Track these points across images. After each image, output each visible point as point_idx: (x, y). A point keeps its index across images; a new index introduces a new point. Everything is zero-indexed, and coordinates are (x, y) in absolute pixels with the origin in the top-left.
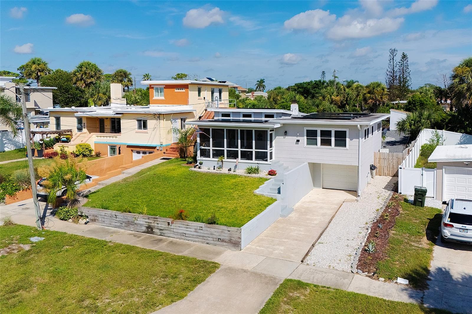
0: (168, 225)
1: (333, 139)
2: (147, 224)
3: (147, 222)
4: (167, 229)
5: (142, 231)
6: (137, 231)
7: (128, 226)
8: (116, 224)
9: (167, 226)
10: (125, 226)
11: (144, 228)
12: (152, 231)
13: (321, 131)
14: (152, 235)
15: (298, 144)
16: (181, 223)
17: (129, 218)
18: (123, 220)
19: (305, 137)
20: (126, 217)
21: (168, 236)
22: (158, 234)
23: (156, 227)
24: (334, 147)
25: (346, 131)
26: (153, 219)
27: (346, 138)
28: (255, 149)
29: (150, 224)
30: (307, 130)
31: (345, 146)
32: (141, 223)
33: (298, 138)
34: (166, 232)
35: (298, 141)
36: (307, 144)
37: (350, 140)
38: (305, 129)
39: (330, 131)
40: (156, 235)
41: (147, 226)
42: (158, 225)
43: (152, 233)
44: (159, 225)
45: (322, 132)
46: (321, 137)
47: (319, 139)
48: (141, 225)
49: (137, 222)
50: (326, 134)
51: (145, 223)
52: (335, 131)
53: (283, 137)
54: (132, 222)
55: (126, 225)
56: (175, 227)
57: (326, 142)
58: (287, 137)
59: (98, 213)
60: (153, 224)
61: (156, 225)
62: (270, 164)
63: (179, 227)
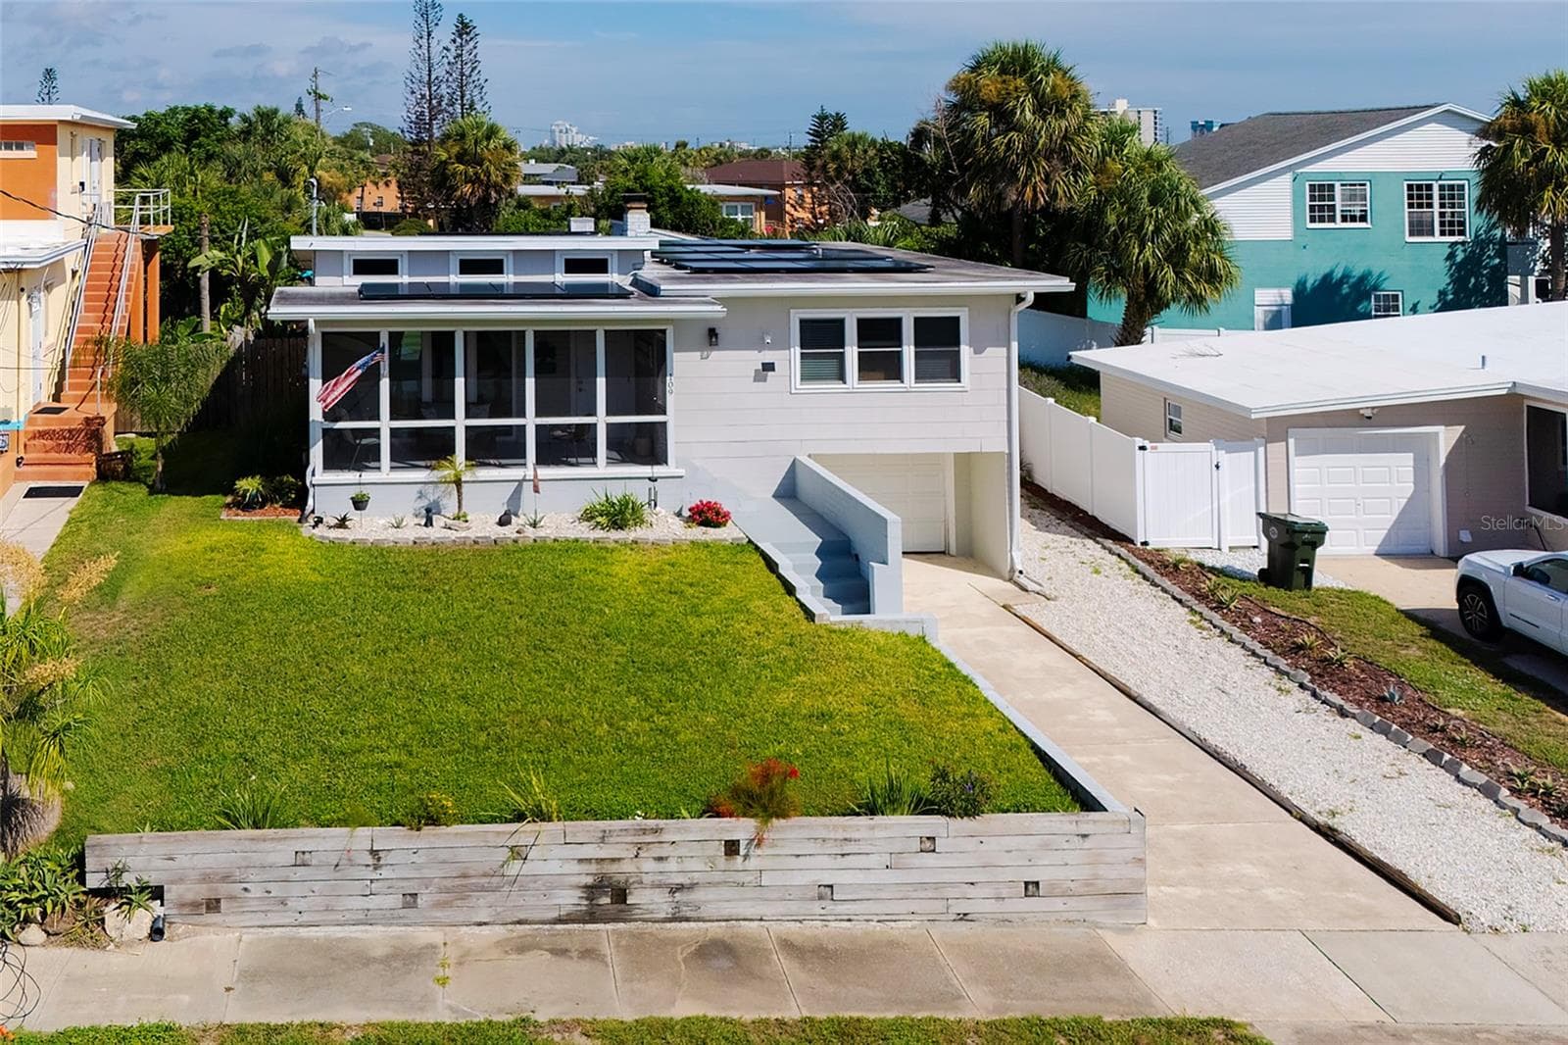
0: (726, 854)
1: (909, 352)
2: (593, 868)
3: (589, 860)
4: (717, 877)
5: (555, 914)
6: (520, 922)
7: (459, 903)
8: (373, 902)
9: (722, 861)
10: (439, 905)
11: (572, 897)
12: (625, 902)
13: (861, 322)
14: (621, 925)
15: (765, 380)
16: (806, 834)
17: (464, 855)
18: (427, 873)
19: (797, 351)
20: (444, 855)
21: (726, 913)
22: (663, 915)
23: (647, 879)
24: (913, 385)
25: (958, 318)
26: (629, 839)
27: (958, 344)
28: (608, 414)
29: (614, 868)
30: (803, 322)
31: (955, 375)
32: (553, 867)
33: (768, 356)
34: (711, 897)
35: (769, 367)
36: (804, 378)
37: (976, 353)
38: (796, 316)
39: (898, 321)
40: (645, 921)
41: (589, 880)
42: (661, 866)
43: (622, 915)
44: (671, 865)
45: (863, 324)
46: (859, 347)
47: (852, 353)
48: (552, 884)
49: (528, 868)
50: (879, 333)
51: (576, 868)
52: (917, 320)
53: (699, 354)
54: (485, 875)
55: (444, 897)
56: (767, 863)
57: (881, 366)
58: (715, 354)
59: (245, 859)
60: (627, 867)
61: (649, 866)
62: (681, 477)
63: (798, 856)
